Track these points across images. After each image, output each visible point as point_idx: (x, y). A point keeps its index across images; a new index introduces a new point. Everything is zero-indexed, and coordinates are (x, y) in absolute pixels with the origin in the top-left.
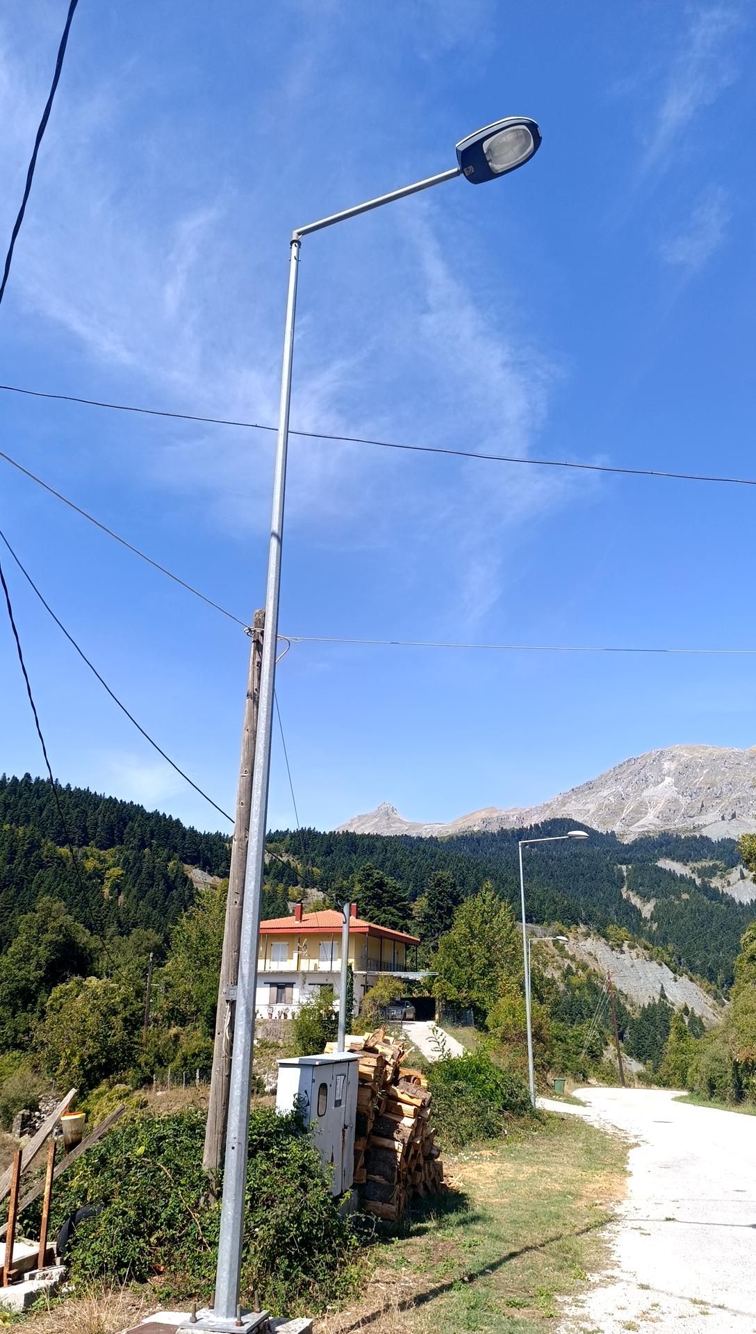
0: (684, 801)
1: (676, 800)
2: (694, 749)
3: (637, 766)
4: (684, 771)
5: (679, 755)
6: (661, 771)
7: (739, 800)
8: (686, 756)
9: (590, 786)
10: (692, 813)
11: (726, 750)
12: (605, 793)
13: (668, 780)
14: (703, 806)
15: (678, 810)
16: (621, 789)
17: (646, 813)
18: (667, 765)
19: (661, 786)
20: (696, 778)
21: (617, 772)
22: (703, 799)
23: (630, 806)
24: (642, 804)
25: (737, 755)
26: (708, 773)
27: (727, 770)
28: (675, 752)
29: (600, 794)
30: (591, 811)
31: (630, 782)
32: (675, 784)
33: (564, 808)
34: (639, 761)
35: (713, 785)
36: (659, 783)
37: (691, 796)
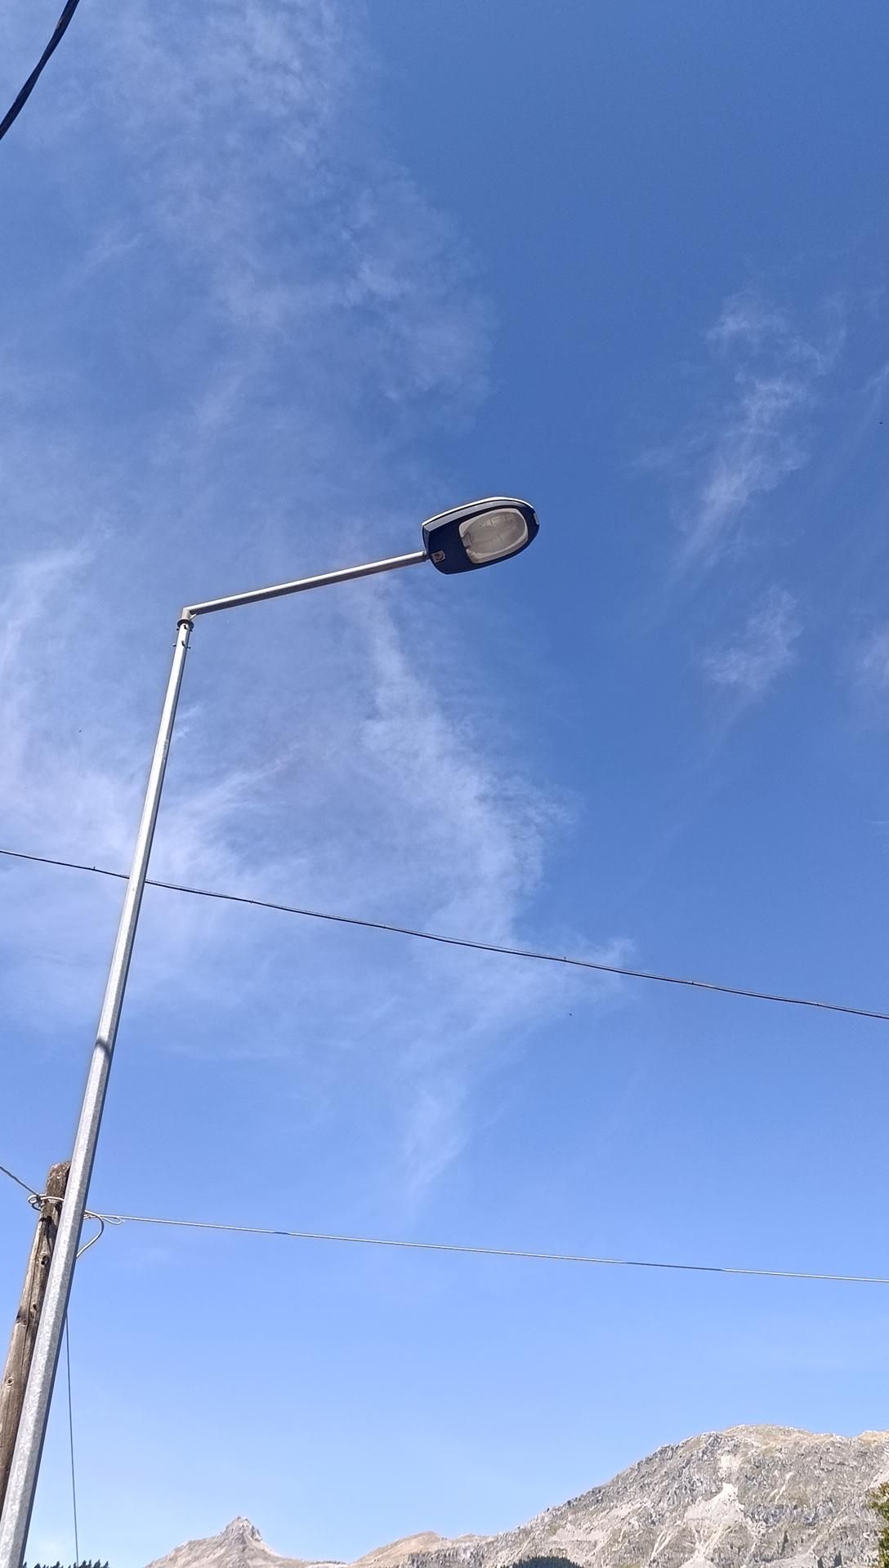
0: (755, 1529)
1: (742, 1528)
2: (769, 1434)
3: (675, 1463)
4: (756, 1474)
5: (746, 1445)
6: (715, 1472)
7: (845, 1530)
8: (757, 1444)
9: (598, 1498)
10: (768, 1553)
11: (820, 1438)
12: (623, 1510)
13: (729, 1490)
14: (786, 1540)
15: (746, 1547)
16: (649, 1504)
17: (692, 1551)
18: (728, 1463)
19: (716, 1499)
20: (773, 1487)
21: (643, 1471)
22: (786, 1527)
23: (666, 1535)
24: (684, 1533)
25: (840, 1448)
26: (793, 1478)
27: (823, 1475)
28: (740, 1438)
29: (615, 1512)
30: (600, 1545)
31: (665, 1491)
32: (741, 1497)
33: (554, 1538)
34: (680, 1451)
35: (802, 1502)
36: (713, 1495)
37: (766, 1521)
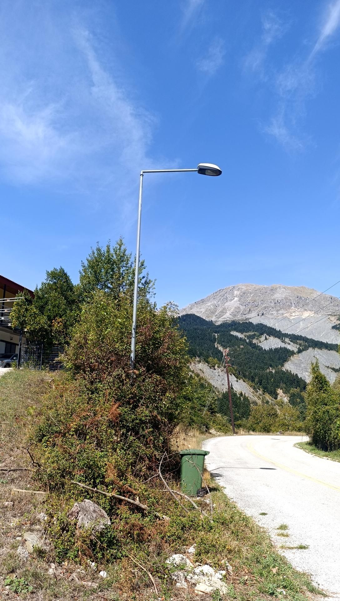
0: (242, 308)
1: (239, 307)
2: (247, 286)
3: (223, 293)
4: (243, 295)
5: (241, 288)
6: (233, 295)
7: (265, 307)
8: (244, 288)
9: (203, 301)
10: (245, 313)
11: (261, 286)
12: (209, 304)
13: (236, 299)
14: (250, 310)
15: (240, 312)
16: (216, 302)
17: (226, 313)
18: (236, 293)
19: (233, 301)
20: (248, 298)
21: (215, 295)
22: (250, 307)
23: (220, 309)
24: (224, 309)
25: (265, 288)
26: (253, 296)
27: (261, 295)
29: (207, 304)
30: (203, 312)
31: (220, 299)
32: (239, 301)
33: (192, 311)
34: (224, 290)
35: (255, 301)
36: (232, 300)
37: (245, 306)
